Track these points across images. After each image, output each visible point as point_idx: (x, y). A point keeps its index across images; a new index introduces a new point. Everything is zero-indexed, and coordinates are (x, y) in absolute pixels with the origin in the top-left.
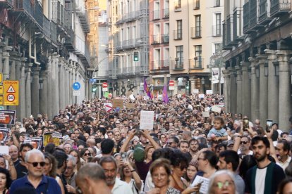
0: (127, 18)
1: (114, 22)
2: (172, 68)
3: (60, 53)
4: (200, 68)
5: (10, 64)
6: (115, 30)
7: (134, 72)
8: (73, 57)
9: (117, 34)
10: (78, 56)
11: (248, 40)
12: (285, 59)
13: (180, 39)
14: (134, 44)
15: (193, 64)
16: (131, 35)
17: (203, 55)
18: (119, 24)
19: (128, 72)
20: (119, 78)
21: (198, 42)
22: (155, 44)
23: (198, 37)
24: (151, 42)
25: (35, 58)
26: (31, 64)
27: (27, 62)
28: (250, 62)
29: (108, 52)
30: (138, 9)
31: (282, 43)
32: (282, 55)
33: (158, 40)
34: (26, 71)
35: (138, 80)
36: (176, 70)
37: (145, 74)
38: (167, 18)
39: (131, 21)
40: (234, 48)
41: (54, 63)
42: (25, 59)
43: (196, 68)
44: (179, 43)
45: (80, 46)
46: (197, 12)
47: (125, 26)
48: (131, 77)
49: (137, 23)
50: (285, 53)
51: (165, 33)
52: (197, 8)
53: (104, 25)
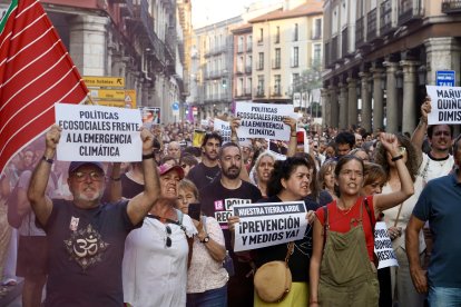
0: (214, 51)
1: (202, 55)
2: (254, 94)
3: (165, 73)
4: (279, 95)
5: (126, 75)
6: (203, 61)
7: (219, 98)
8: (173, 81)
9: (205, 65)
10: (177, 80)
11: (358, 56)
12: (411, 70)
13: (261, 69)
14: (220, 74)
15: (273, 91)
16: (217, 66)
17: (282, 83)
18: (207, 57)
19: (214, 98)
20: (207, 103)
21: (277, 72)
22: (239, 74)
23: (278, 68)
24: (235, 72)
25: (146, 72)
26: (142, 80)
27: (139, 77)
28: (360, 78)
29: (196, 81)
30: (224, 43)
31: (408, 54)
32: (408, 66)
33: (241, 70)
34: (138, 86)
35: (222, 105)
36: (258, 96)
37: (229, 100)
38: (250, 51)
39: (218, 54)
40: (338, 67)
41: (160, 82)
42: (138, 73)
43: (275, 95)
44: (261, 73)
45: (179, 69)
46: (278, 46)
47: (212, 59)
48: (217, 102)
49: (223, 56)
50: (411, 64)
51: (248, 64)
52: (278, 42)
53: (194, 58)
